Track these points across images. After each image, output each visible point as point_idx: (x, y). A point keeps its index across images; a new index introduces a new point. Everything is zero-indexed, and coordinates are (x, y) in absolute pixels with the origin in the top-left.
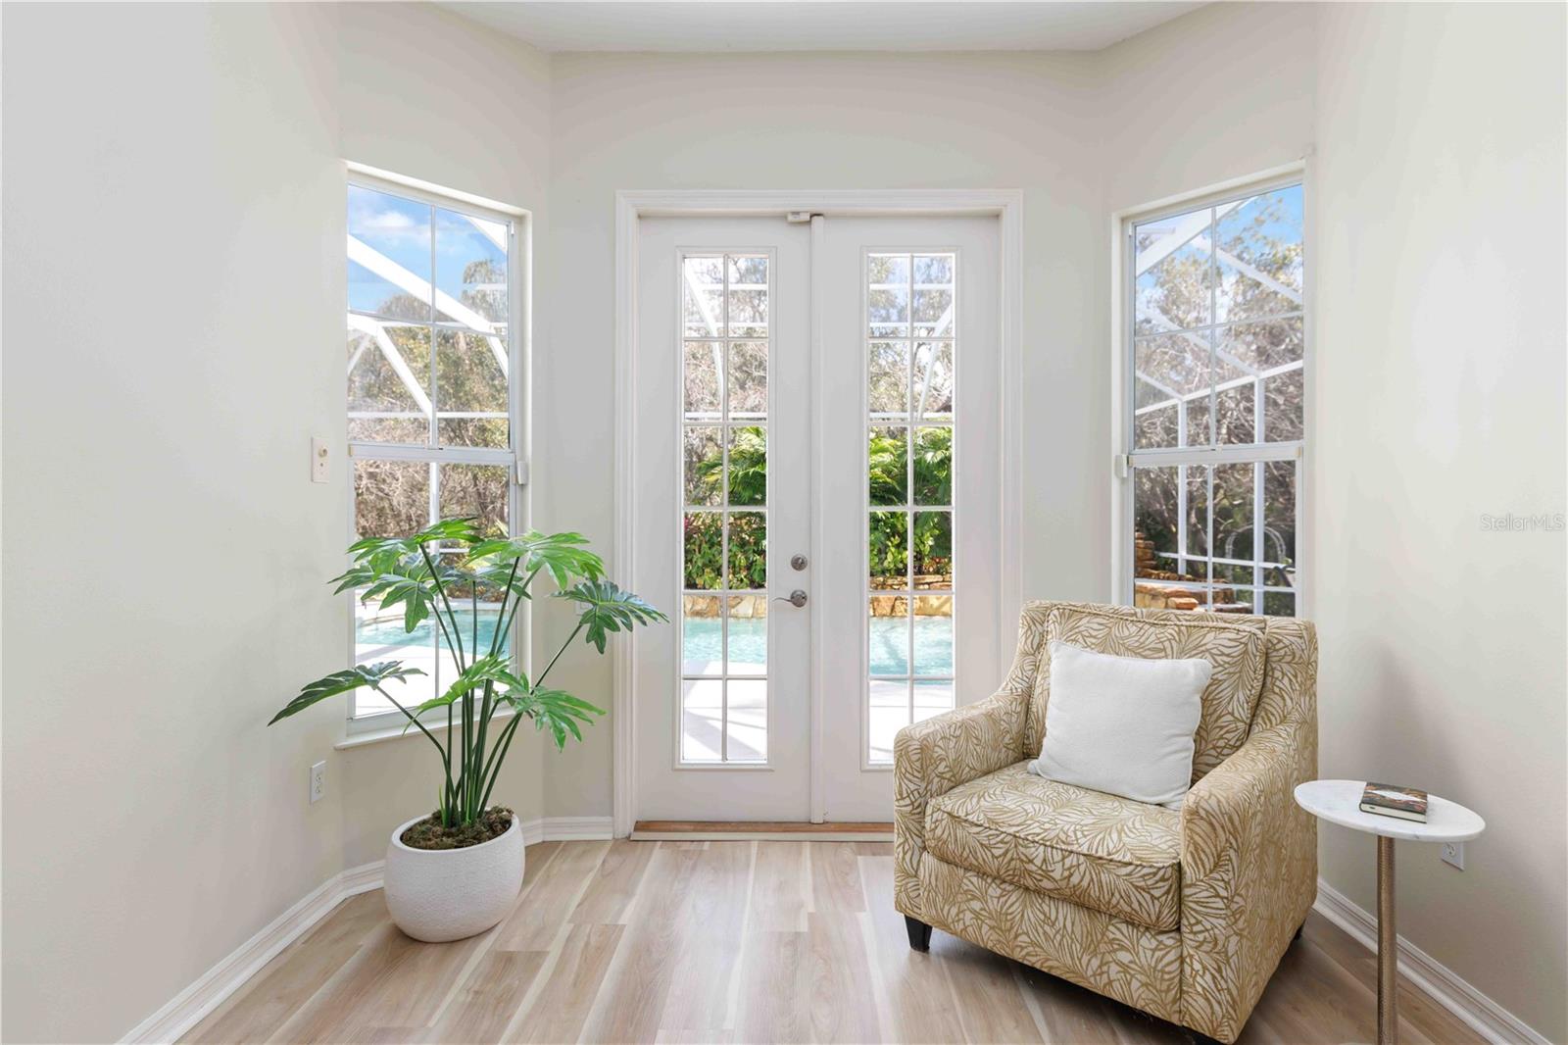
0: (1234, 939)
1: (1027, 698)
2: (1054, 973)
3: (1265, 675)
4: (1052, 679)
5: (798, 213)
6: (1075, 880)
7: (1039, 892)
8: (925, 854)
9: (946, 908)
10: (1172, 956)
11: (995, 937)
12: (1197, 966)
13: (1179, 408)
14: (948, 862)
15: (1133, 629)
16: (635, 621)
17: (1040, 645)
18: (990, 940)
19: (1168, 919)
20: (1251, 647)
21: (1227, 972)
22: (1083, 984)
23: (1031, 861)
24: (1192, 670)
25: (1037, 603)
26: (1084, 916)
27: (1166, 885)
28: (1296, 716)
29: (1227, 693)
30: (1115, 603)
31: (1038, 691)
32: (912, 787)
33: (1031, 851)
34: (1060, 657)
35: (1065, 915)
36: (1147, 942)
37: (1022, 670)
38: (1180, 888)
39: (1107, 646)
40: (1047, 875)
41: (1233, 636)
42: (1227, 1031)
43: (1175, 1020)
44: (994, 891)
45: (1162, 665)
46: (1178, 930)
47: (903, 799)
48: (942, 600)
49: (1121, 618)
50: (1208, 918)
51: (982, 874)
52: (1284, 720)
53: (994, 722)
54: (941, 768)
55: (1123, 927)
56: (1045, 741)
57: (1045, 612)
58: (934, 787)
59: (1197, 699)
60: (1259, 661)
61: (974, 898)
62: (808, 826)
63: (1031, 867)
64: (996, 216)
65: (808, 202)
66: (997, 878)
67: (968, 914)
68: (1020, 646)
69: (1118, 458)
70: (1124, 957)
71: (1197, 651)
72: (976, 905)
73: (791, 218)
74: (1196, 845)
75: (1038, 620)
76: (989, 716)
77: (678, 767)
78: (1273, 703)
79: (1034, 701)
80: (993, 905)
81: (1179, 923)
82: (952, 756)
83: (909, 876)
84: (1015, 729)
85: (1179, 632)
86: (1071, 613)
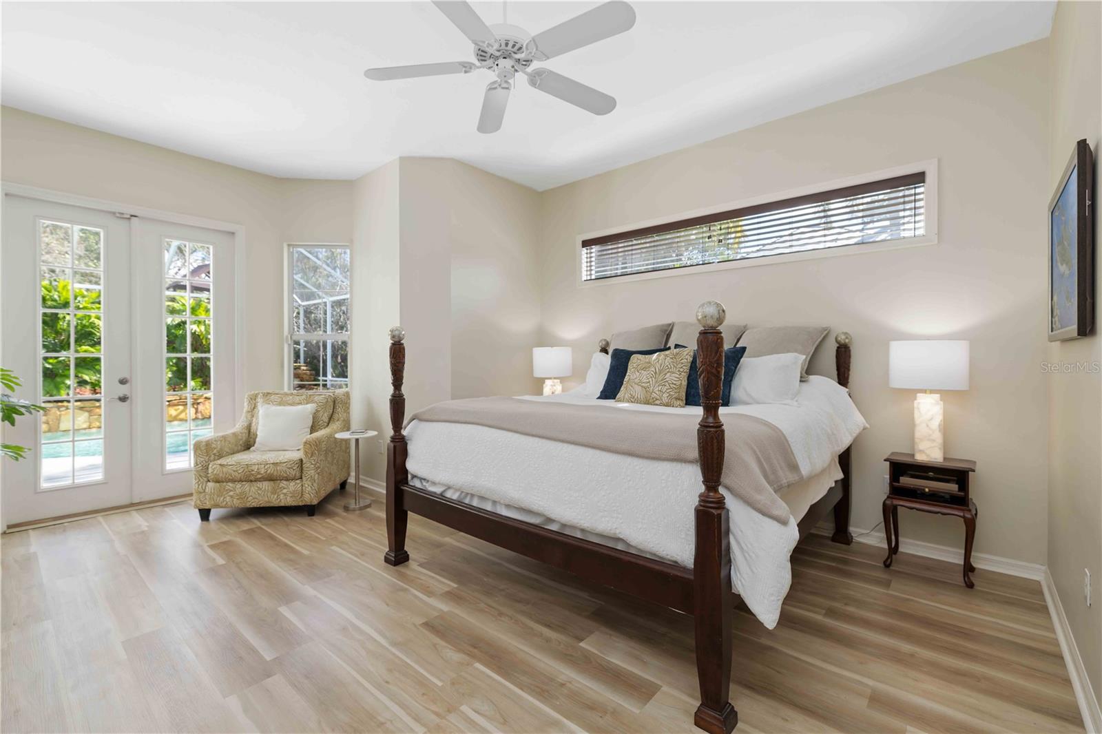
0: (317, 475)
1: (249, 428)
2: (261, 506)
3: (334, 408)
4: (260, 417)
5: (123, 214)
6: (268, 472)
7: (256, 480)
8: (209, 483)
9: (218, 499)
10: (300, 484)
11: (239, 501)
12: (306, 486)
13: (328, 304)
14: (219, 482)
15: (291, 397)
16: (33, 411)
17: (254, 408)
18: (238, 503)
19: (298, 475)
20: (329, 400)
21: (315, 485)
22: (272, 505)
23: (253, 471)
24: (310, 407)
25: (253, 392)
26: (272, 482)
27: (297, 465)
28: (342, 419)
29: (321, 415)
30: (286, 390)
31: (253, 424)
32: (203, 459)
33: (253, 468)
34: (262, 409)
35: (266, 485)
36: (292, 484)
37: (247, 418)
38: (302, 465)
39: (280, 404)
40: (259, 473)
41: (323, 396)
42: (315, 500)
43: (300, 504)
44: (239, 485)
45: (300, 407)
46: (301, 478)
47: (197, 465)
48: (179, 411)
49: (286, 394)
50: (310, 471)
51: (233, 481)
52: (338, 420)
53: (236, 436)
54: (215, 451)
55: (285, 482)
56: (257, 440)
57: (256, 396)
58: (212, 458)
59: (311, 416)
60: (332, 404)
61: (231, 491)
62: (132, 505)
63: (253, 472)
64: (233, 233)
65: (129, 210)
66: (241, 481)
67: (228, 498)
68: (245, 410)
69: (287, 337)
70: (285, 491)
71: (312, 402)
72: (231, 493)
73: (118, 215)
74: (305, 451)
75: (253, 399)
76: (234, 434)
77: (39, 491)
78: (336, 416)
79: (252, 428)
80: (238, 491)
81: (301, 476)
82: (219, 447)
83: (201, 493)
84: (244, 439)
85: (307, 397)
86: (267, 395)
